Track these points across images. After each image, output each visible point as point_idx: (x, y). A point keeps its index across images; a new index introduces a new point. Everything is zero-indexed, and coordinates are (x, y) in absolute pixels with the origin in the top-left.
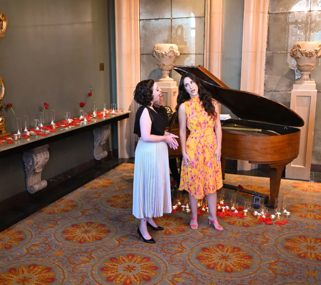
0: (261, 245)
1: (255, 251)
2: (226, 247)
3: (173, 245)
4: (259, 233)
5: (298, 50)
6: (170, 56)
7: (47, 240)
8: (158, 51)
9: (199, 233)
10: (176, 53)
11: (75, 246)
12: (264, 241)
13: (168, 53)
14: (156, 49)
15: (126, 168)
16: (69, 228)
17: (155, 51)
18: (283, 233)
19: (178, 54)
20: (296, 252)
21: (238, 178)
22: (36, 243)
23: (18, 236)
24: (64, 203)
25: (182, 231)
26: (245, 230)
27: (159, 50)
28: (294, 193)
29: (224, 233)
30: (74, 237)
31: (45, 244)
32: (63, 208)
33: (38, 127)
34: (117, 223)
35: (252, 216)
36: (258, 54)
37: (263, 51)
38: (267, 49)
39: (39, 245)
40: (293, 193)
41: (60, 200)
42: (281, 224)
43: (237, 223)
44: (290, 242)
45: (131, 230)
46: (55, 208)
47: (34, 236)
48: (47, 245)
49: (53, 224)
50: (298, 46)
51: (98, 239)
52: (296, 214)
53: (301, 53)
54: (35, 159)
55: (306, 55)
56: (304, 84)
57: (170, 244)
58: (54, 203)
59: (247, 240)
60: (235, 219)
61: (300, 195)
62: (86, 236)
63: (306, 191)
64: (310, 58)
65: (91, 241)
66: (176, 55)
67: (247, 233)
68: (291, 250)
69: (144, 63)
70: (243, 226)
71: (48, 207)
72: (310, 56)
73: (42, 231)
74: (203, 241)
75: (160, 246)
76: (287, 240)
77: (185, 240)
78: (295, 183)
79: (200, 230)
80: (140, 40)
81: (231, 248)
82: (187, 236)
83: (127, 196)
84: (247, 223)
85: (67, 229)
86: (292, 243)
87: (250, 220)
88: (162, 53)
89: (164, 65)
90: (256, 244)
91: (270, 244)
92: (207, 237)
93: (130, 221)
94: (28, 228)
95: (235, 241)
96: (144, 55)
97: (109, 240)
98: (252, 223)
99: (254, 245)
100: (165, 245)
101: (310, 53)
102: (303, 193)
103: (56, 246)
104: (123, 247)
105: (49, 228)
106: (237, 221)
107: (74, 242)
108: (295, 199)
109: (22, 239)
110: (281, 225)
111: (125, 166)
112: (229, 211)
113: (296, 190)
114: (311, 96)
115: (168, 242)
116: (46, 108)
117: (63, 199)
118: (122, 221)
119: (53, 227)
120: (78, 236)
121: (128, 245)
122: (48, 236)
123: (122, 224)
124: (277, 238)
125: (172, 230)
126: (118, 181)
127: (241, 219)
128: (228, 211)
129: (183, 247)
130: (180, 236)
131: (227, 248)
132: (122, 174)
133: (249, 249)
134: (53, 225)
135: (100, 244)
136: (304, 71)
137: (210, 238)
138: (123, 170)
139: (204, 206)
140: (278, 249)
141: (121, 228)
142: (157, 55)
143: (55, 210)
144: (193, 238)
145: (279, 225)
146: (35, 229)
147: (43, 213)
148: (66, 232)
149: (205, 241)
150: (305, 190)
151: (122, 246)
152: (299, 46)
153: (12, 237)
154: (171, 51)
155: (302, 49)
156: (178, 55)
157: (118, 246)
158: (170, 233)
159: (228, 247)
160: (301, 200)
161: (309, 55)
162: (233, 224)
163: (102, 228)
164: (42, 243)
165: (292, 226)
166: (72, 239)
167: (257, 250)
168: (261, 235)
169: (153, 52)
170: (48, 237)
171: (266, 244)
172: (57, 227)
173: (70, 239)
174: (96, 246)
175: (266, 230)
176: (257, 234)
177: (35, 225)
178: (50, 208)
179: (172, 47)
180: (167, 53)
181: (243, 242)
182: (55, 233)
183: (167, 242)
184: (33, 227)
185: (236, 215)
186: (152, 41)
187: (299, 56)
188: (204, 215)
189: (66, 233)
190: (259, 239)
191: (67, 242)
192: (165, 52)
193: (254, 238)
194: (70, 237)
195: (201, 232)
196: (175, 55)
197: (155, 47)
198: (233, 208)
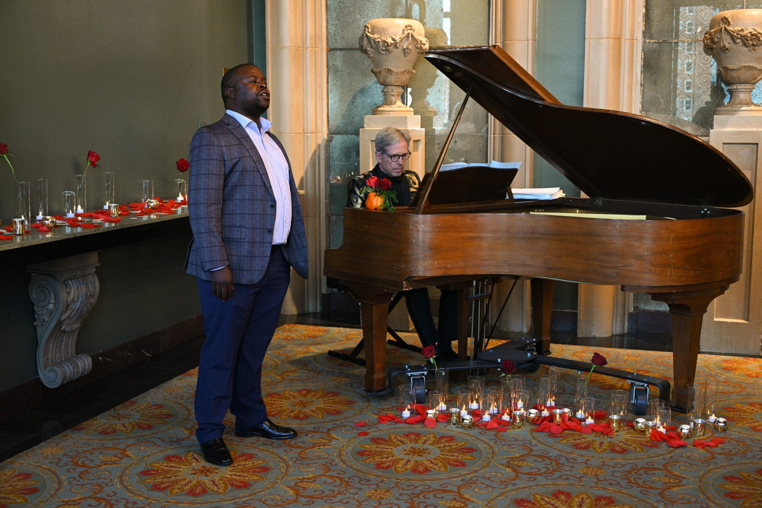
0: (663, 490)
1: (652, 504)
2: (577, 496)
3: (437, 496)
4: (655, 466)
5: (723, 29)
6: (404, 50)
7: (100, 491)
8: (376, 36)
9: (503, 467)
10: (421, 41)
11: (179, 503)
12: (672, 481)
13: (401, 41)
14: (370, 30)
15: (293, 335)
16: (157, 465)
17: (367, 36)
18: (716, 463)
19: (424, 44)
20: (755, 504)
21: (583, 352)
22: (72, 499)
23: (21, 485)
24: (138, 409)
25: (458, 466)
26: (619, 459)
27: (379, 33)
28: (727, 382)
29: (566, 468)
30: (176, 482)
31: (99, 499)
32: (138, 421)
33: (73, 212)
34: (285, 451)
35: (632, 431)
36: (623, 43)
37: (635, 38)
38: (647, 33)
39: (80, 503)
40: (724, 382)
41: (127, 403)
42: (708, 446)
43: (596, 446)
44: (737, 482)
45: (324, 465)
46: (116, 421)
47: (65, 483)
48: (104, 503)
49: (115, 456)
50: (722, 20)
51: (240, 487)
52: (740, 424)
53: (733, 38)
54: (63, 295)
55: (745, 40)
56: (740, 114)
57: (432, 494)
58: (112, 410)
59: (627, 481)
60: (590, 437)
61: (743, 385)
62: (206, 480)
63: (757, 376)
64: (755, 50)
65: (221, 491)
66: (421, 48)
67: (623, 466)
68: (743, 499)
69: (336, 71)
70: (613, 451)
71: (96, 420)
72: (753, 45)
73: (86, 471)
74: (514, 485)
75: (405, 497)
76: (729, 478)
77: (468, 483)
78: (726, 361)
79: (505, 462)
80: (327, 13)
81: (589, 497)
82: (472, 475)
83: (305, 392)
84: (621, 444)
85: (153, 466)
86: (742, 484)
87: (627, 440)
88: (385, 42)
89: (389, 70)
90: (651, 488)
91: (686, 487)
92: (524, 476)
93: (320, 446)
94: (49, 466)
95: (596, 483)
96: (338, 52)
97: (268, 488)
98: (634, 445)
99: (648, 492)
100: (418, 495)
101: (752, 35)
102: (752, 380)
103: (127, 503)
104: (308, 502)
105: (105, 465)
106: (595, 441)
107: (177, 493)
108: (732, 393)
109: (34, 491)
110: (708, 448)
111: (289, 331)
112: (572, 421)
113: (731, 375)
114: (757, 144)
115: (425, 488)
116: (93, 164)
117: (134, 403)
118: (298, 447)
119: (114, 463)
120: (185, 479)
121: (321, 498)
122: (103, 483)
123: (300, 453)
124: (703, 476)
125: (432, 463)
126: (275, 362)
127: (606, 437)
128: (570, 419)
129: (464, 498)
130: (453, 475)
131: (580, 500)
132: (284, 347)
133: (636, 499)
134: (114, 459)
135: (246, 497)
136: (740, 83)
137: (532, 479)
138: (286, 339)
139: (507, 411)
140: (709, 499)
141: (297, 462)
142: (372, 47)
143: (115, 425)
144: (489, 479)
145: (703, 448)
146: (67, 468)
147: (83, 432)
148: (153, 472)
149: (520, 484)
150: (754, 375)
151: (305, 500)
152: (726, 19)
153: (6, 485)
154: (407, 36)
155: (734, 27)
156: (424, 48)
157: (296, 501)
158: (427, 470)
159: (581, 496)
160: (748, 394)
161: (751, 43)
162: (586, 448)
163: (247, 463)
164: (89, 497)
165: (734, 448)
166: (168, 487)
167: (658, 502)
168: (662, 470)
169: (361, 39)
170: (103, 485)
171: (677, 488)
172: (124, 462)
173: (164, 489)
174: (236, 500)
175: (671, 457)
176: (650, 469)
177: (65, 460)
178: (103, 421)
179: (411, 26)
180: (398, 41)
181: (619, 484)
182: (121, 476)
183: (421, 488)
184: (59, 464)
185: (592, 429)
186: (358, 16)
187: (727, 46)
188: (509, 431)
189: (152, 474)
190: (657, 479)
191: (156, 494)
192: (393, 39)
193: (645, 475)
194: (162, 483)
195: (507, 466)
196: (417, 48)
197: (368, 28)
198: (580, 414)
